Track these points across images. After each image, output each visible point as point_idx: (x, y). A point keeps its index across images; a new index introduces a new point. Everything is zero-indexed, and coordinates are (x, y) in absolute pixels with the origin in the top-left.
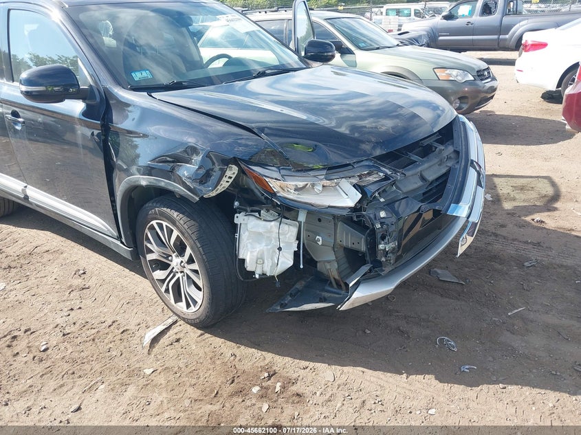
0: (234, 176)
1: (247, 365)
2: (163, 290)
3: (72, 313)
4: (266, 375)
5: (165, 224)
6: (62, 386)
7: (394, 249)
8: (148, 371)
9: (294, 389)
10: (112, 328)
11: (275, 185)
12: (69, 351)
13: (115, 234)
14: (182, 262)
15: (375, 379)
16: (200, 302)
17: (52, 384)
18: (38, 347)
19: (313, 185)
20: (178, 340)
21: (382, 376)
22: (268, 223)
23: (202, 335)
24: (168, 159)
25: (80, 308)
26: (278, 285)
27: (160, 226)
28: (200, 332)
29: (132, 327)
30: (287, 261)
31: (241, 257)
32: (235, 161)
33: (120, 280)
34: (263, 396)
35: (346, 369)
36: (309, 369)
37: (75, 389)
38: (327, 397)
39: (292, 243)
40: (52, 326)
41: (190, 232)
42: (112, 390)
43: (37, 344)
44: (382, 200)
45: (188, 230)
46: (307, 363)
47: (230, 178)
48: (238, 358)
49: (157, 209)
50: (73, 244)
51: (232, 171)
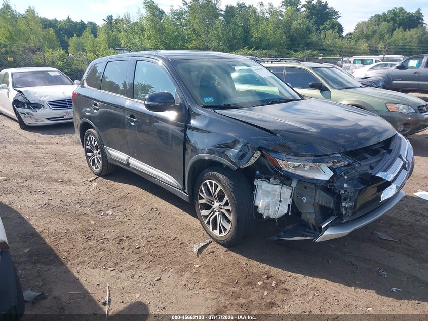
0: (258, 157)
1: (255, 270)
2: (206, 222)
3: (152, 231)
4: (266, 276)
5: (214, 182)
6: (149, 267)
7: (351, 207)
8: (197, 266)
9: (283, 286)
10: (175, 241)
11: (281, 163)
12: (152, 250)
13: (182, 187)
14: (220, 205)
15: (334, 287)
16: (228, 230)
17: (144, 266)
18: (134, 246)
19: (304, 165)
20: (213, 252)
21: (339, 287)
22: (275, 186)
23: (227, 251)
24: (222, 146)
25: (156, 229)
26: (277, 224)
27: (211, 183)
28: (226, 249)
29: (186, 242)
30: (283, 210)
31: (256, 205)
32: (260, 149)
33: (177, 216)
34: (264, 287)
35: (316, 279)
36: (292, 277)
37: (157, 270)
38: (304, 292)
39: (287, 199)
40: (141, 236)
41: (229, 187)
42: (177, 272)
43: (134, 244)
44: (346, 177)
45: (228, 186)
46: (291, 274)
47: (256, 158)
48: (249, 266)
49: (210, 173)
50: (149, 194)
51: (258, 154)
